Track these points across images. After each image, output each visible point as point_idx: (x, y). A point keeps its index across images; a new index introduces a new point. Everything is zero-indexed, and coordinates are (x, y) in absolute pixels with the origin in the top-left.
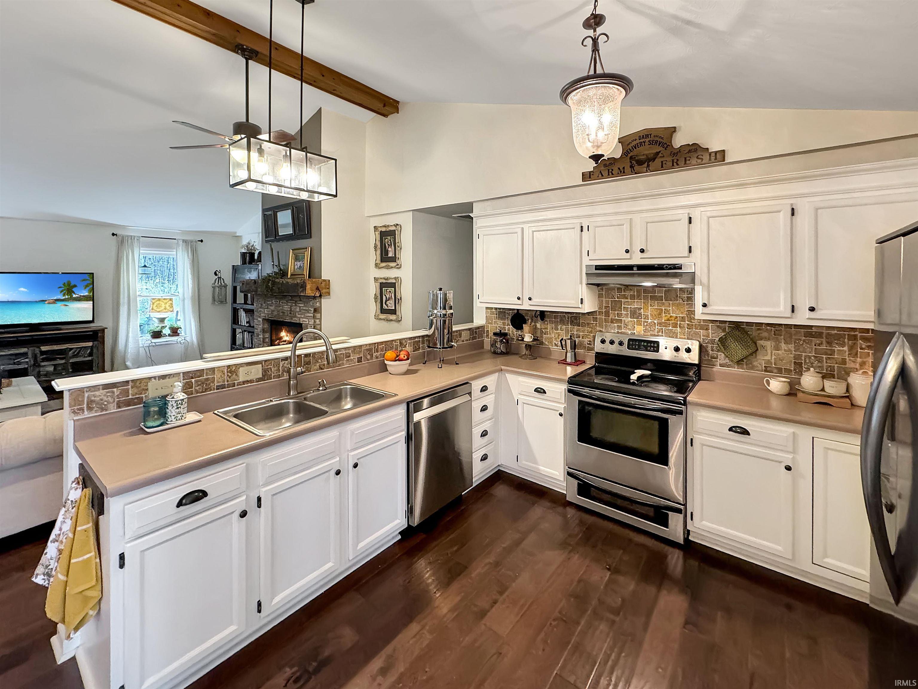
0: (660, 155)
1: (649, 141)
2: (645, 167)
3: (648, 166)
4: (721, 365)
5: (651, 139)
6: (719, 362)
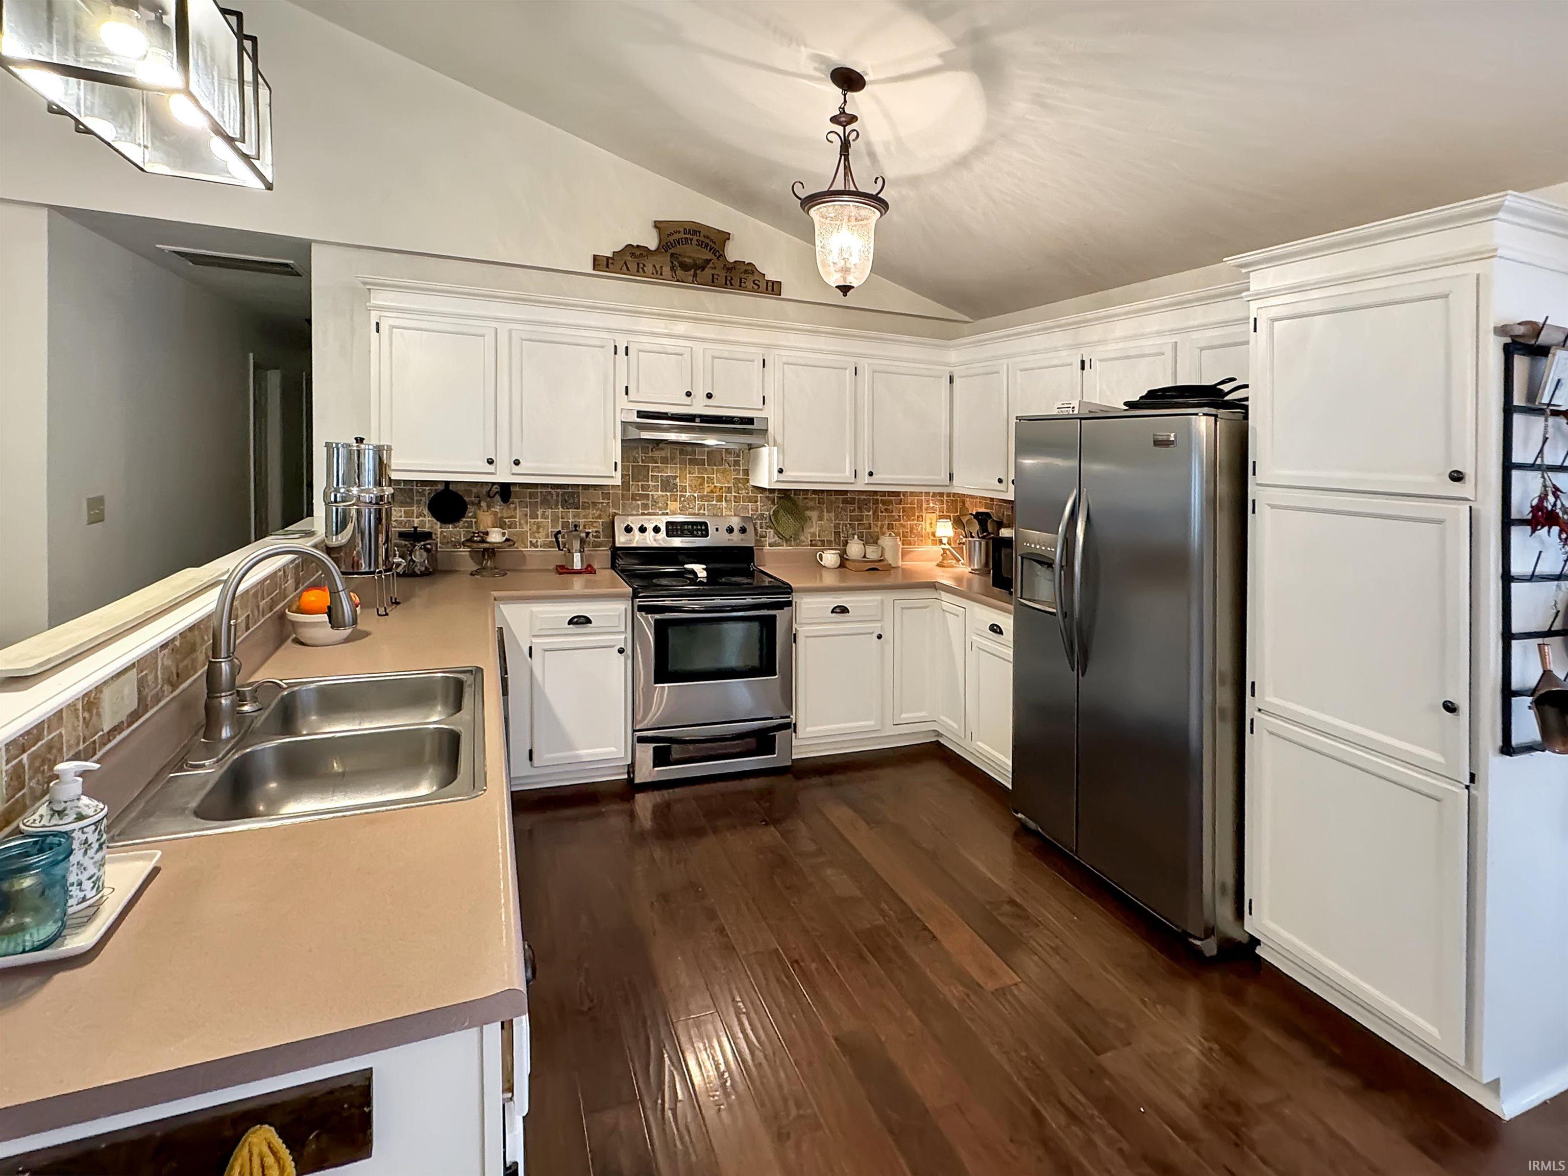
0: (711, 265)
1: (697, 240)
2: (690, 275)
3: (695, 275)
4: (770, 545)
5: (700, 238)
6: (768, 541)
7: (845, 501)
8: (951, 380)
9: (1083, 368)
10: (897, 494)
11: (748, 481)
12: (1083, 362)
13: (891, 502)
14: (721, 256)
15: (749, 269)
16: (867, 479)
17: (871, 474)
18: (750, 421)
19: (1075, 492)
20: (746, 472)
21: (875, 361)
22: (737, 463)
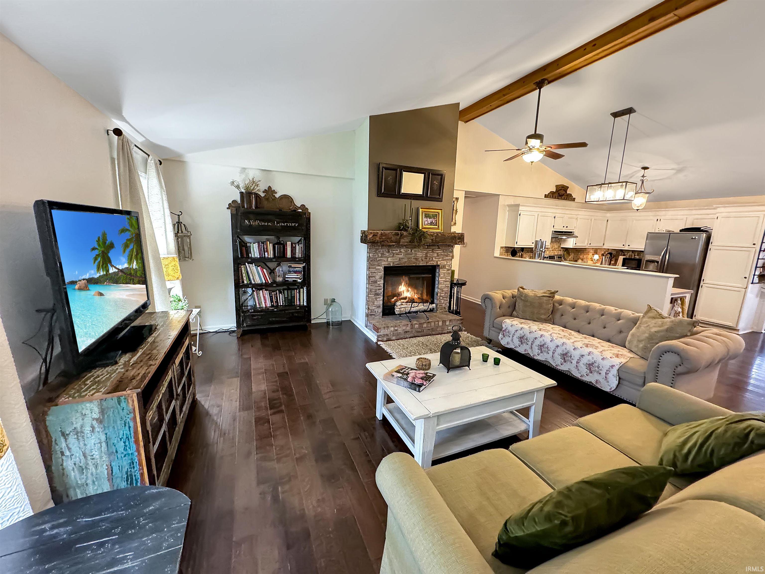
0: (564, 195)
3: (561, 197)
5: (563, 188)
7: (576, 251)
8: (607, 221)
9: (657, 221)
10: (585, 249)
11: (560, 246)
12: (657, 219)
13: (584, 251)
14: (566, 192)
15: (570, 195)
16: (589, 245)
17: (590, 244)
18: (571, 232)
19: (666, 248)
20: (560, 244)
21: (596, 217)
22: (559, 242)
